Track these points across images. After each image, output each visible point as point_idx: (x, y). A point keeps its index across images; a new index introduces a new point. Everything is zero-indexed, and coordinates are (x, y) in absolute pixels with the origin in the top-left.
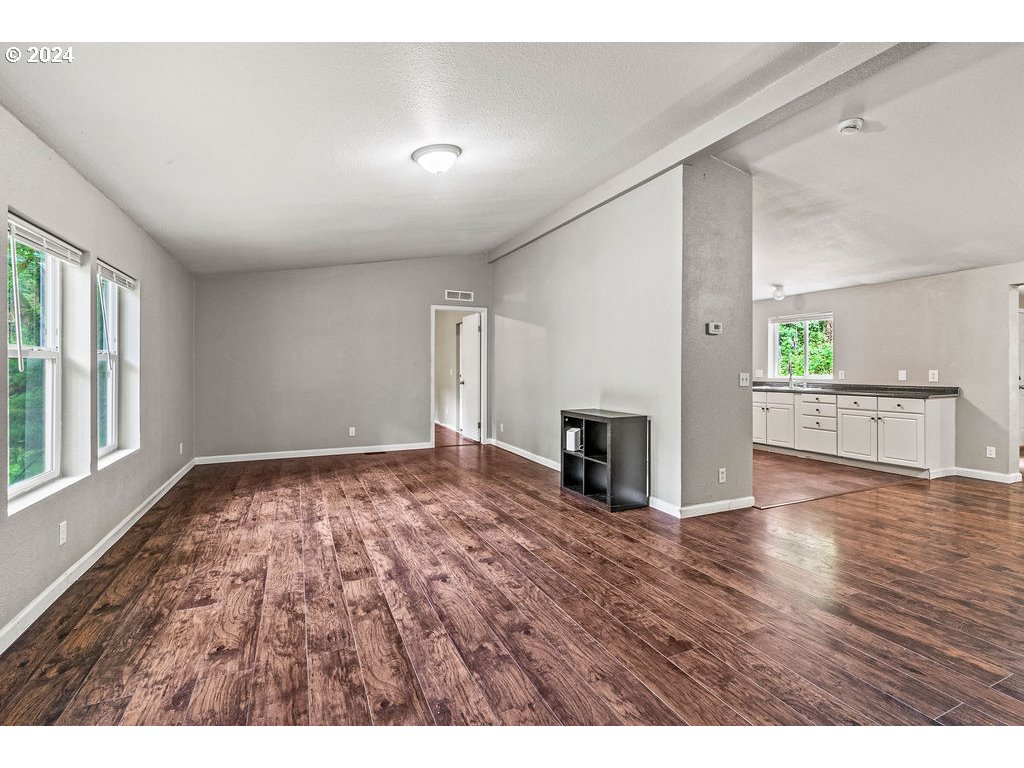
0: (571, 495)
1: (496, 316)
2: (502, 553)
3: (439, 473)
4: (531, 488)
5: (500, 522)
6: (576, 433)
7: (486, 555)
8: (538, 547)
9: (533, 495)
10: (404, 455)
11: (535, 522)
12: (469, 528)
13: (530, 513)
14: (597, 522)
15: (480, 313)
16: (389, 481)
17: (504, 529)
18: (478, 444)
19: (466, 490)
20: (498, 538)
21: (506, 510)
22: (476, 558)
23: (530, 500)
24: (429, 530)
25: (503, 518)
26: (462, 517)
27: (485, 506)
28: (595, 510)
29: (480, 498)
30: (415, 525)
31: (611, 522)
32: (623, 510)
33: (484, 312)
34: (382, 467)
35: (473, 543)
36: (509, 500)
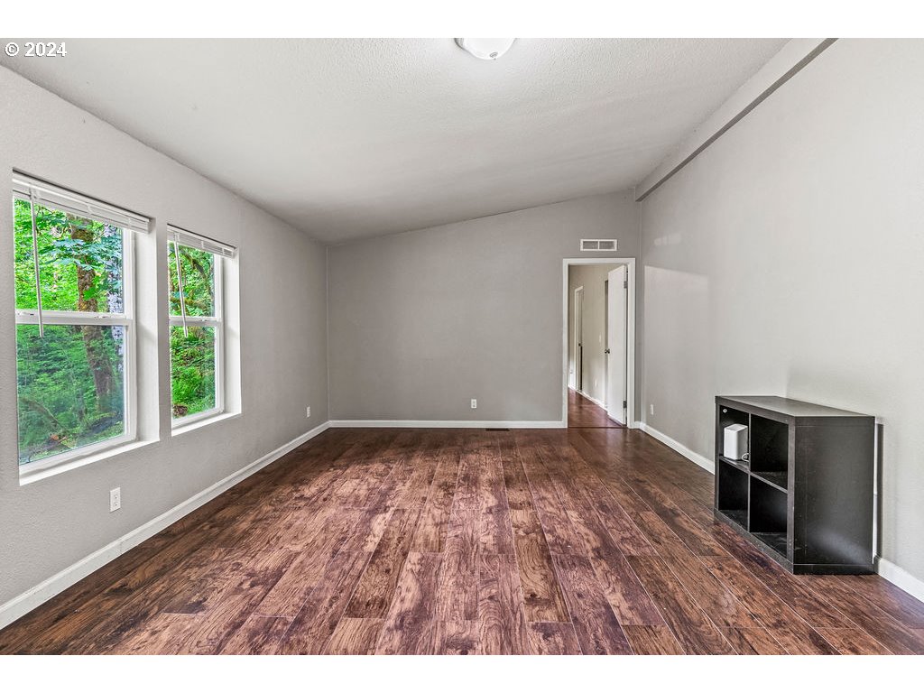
0: (730, 526)
1: (646, 267)
2: (575, 620)
3: (555, 464)
4: (669, 503)
5: (599, 556)
6: (740, 433)
7: (550, 616)
8: (638, 621)
9: (668, 516)
10: (526, 435)
11: (651, 568)
12: (549, 558)
13: (651, 549)
14: (762, 589)
15: (626, 265)
16: (489, 467)
17: (599, 572)
18: (624, 427)
19: (575, 495)
20: (583, 587)
21: (615, 537)
22: (531, 619)
23: (659, 525)
24: (495, 550)
25: (607, 551)
26: (549, 538)
27: (589, 524)
28: (763, 563)
29: (589, 509)
30: (483, 539)
31: (789, 596)
32: (819, 572)
33: (631, 262)
34: (495, 447)
35: (541, 589)
36: (628, 520)
